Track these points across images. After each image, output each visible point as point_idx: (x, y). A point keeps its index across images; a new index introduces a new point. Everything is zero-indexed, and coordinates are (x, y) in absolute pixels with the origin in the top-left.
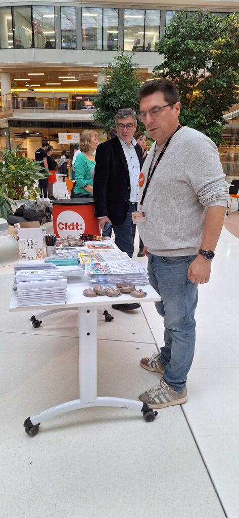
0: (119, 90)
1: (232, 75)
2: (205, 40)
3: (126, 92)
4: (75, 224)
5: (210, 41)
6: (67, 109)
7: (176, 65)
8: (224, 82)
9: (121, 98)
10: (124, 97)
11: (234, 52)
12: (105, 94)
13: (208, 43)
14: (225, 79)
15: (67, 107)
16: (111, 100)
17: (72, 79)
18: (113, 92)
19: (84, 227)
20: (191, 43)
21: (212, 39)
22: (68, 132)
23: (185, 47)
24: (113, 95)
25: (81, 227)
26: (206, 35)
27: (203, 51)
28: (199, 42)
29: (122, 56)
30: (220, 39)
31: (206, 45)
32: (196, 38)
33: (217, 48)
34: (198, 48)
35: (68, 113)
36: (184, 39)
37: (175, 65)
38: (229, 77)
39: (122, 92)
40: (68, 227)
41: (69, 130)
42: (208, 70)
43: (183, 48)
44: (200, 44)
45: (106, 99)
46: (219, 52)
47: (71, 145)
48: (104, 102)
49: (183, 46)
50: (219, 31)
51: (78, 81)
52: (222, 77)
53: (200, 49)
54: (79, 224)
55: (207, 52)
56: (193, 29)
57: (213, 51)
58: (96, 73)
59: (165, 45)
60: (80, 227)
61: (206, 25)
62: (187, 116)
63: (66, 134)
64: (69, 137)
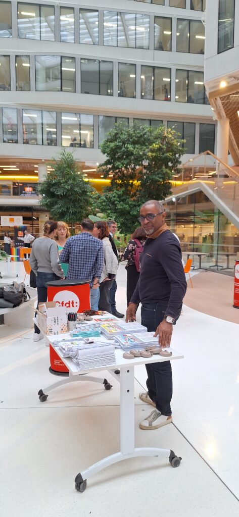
0: (64, 180)
1: (166, 172)
2: (142, 145)
3: (71, 182)
4: (71, 302)
5: (146, 146)
6: (10, 195)
7: (119, 163)
8: (160, 178)
9: (66, 187)
10: (69, 187)
11: (166, 155)
12: (50, 184)
13: (145, 147)
14: (160, 176)
15: (9, 192)
16: (56, 189)
17: (13, 168)
18: (57, 181)
19: (78, 304)
20: (130, 147)
21: (147, 144)
22: (10, 215)
23: (125, 150)
24: (58, 184)
25: (77, 304)
26: (141, 141)
27: (141, 153)
28: (137, 146)
29: (63, 152)
30: (154, 145)
31: (143, 149)
32: (134, 143)
33: (152, 151)
34: (136, 151)
35: (12, 198)
36: (124, 143)
37: (117, 163)
38: (164, 174)
39: (66, 182)
40: (64, 305)
41: (11, 213)
42: (145, 167)
43: (124, 150)
44: (137, 148)
45: (50, 188)
46: (154, 154)
47: (15, 227)
48: (49, 190)
49: (123, 149)
50: (152, 138)
51: (18, 170)
52: (158, 174)
53: (138, 152)
54: (75, 302)
55: (145, 154)
56: (130, 135)
57: (150, 154)
58: (37, 164)
59: (108, 147)
60: (75, 305)
61: (142, 133)
62: (131, 204)
63: (8, 217)
64: (12, 220)
